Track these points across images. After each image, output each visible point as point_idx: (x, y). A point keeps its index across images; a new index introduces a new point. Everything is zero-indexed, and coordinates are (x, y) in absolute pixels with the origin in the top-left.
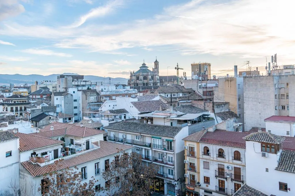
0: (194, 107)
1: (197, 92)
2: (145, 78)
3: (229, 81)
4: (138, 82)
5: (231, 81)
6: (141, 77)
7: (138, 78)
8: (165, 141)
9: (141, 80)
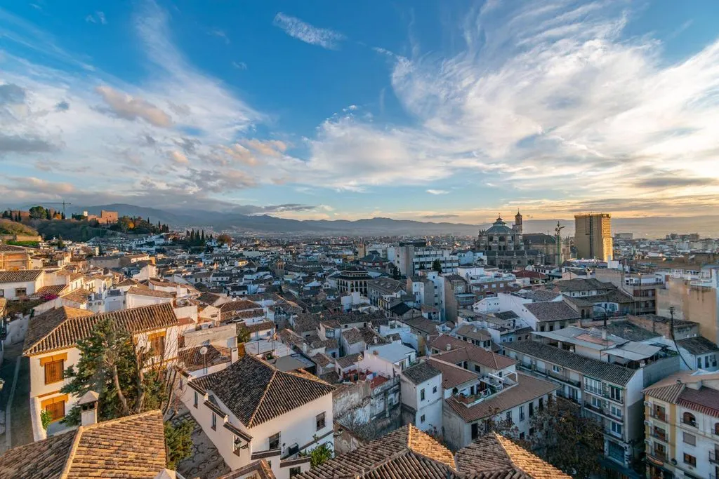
0: (633, 325)
1: (622, 290)
2: (502, 239)
3: (700, 292)
4: (491, 243)
5: (703, 292)
6: (496, 238)
7: (491, 239)
8: (607, 385)
9: (496, 242)
